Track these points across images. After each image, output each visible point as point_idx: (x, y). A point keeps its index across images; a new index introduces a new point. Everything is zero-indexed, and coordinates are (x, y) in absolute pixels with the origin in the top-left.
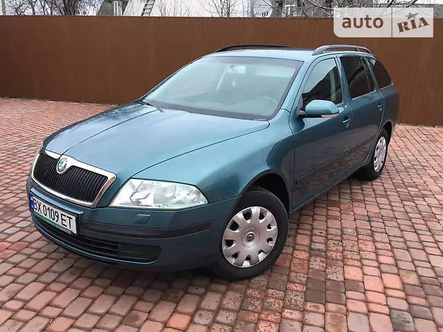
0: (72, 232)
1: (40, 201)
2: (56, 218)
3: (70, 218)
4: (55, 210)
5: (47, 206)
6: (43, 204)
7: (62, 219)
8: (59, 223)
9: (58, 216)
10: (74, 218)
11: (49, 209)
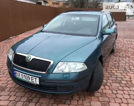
0: (37, 84)
1: (19, 73)
2: (28, 79)
3: (36, 79)
4: (28, 76)
5: (24, 75)
6: (21, 74)
7: (32, 79)
8: (30, 80)
9: (29, 78)
10: (38, 79)
11: (24, 76)
